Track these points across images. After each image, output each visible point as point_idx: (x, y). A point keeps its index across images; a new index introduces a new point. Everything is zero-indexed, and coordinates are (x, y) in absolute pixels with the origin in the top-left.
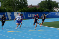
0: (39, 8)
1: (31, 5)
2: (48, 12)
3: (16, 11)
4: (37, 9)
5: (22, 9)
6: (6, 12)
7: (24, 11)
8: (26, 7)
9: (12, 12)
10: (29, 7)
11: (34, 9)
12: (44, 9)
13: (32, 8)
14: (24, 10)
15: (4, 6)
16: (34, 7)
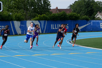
0: (70, 14)
1: (57, 8)
2: (87, 20)
3: (30, 19)
4: (67, 14)
5: (41, 15)
6: (12, 20)
7: (45, 19)
8: (48, 12)
9: (22, 20)
10: (52, 12)
11: (62, 15)
12: (79, 15)
13: (59, 13)
14: (44, 16)
15: (8, 10)
16: (62, 13)
